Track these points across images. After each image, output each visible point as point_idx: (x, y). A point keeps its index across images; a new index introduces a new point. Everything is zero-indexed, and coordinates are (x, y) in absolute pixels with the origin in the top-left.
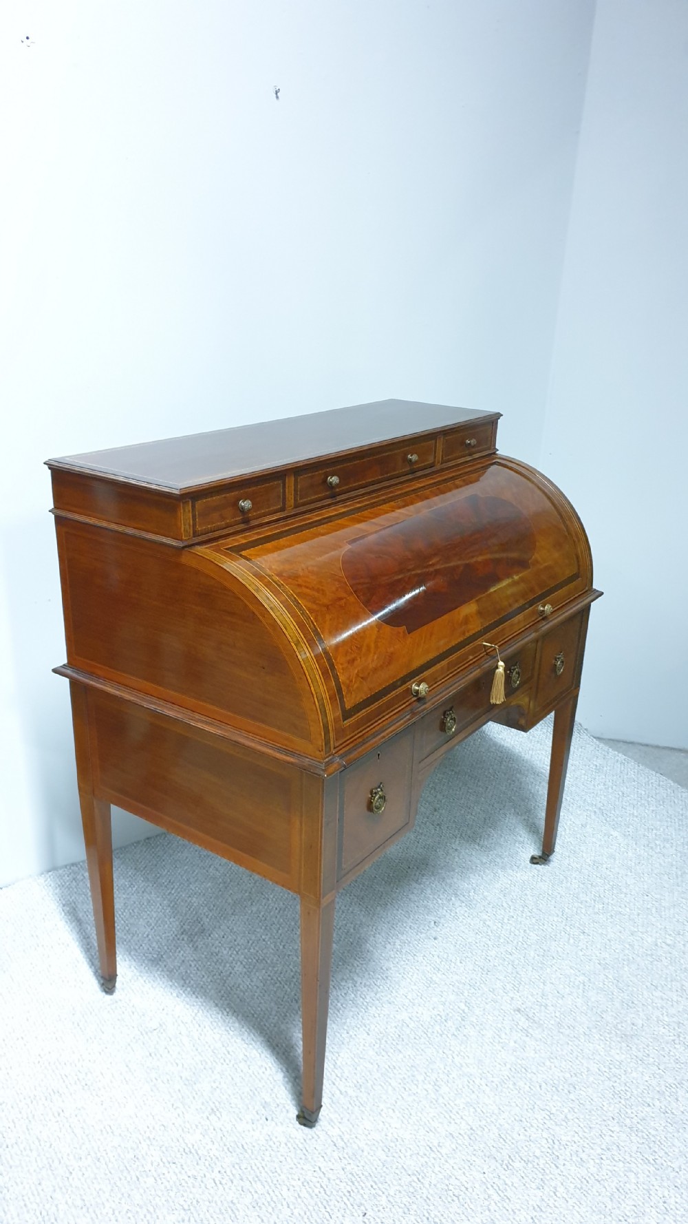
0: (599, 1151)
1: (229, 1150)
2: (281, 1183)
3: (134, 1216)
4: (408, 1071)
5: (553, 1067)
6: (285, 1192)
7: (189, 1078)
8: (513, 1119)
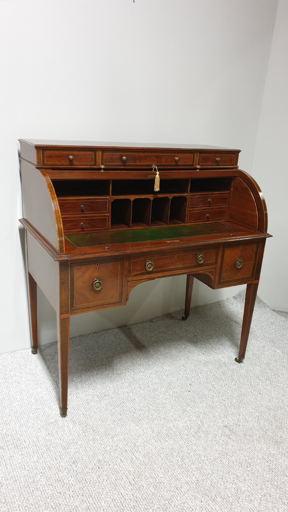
0: (260, 496)
1: (79, 482)
2: (102, 499)
3: (28, 509)
4: (170, 451)
5: (240, 454)
6: (103, 504)
7: (65, 446)
8: (219, 477)
